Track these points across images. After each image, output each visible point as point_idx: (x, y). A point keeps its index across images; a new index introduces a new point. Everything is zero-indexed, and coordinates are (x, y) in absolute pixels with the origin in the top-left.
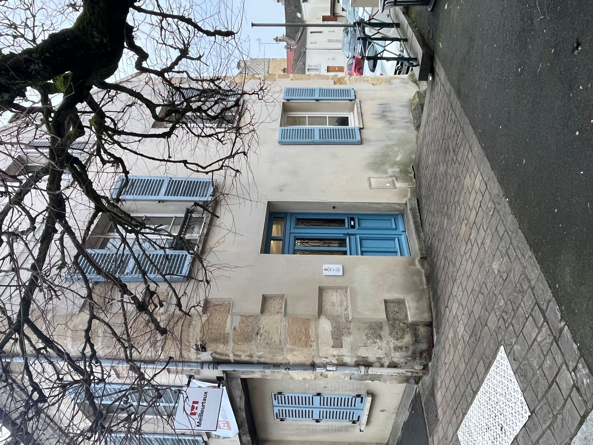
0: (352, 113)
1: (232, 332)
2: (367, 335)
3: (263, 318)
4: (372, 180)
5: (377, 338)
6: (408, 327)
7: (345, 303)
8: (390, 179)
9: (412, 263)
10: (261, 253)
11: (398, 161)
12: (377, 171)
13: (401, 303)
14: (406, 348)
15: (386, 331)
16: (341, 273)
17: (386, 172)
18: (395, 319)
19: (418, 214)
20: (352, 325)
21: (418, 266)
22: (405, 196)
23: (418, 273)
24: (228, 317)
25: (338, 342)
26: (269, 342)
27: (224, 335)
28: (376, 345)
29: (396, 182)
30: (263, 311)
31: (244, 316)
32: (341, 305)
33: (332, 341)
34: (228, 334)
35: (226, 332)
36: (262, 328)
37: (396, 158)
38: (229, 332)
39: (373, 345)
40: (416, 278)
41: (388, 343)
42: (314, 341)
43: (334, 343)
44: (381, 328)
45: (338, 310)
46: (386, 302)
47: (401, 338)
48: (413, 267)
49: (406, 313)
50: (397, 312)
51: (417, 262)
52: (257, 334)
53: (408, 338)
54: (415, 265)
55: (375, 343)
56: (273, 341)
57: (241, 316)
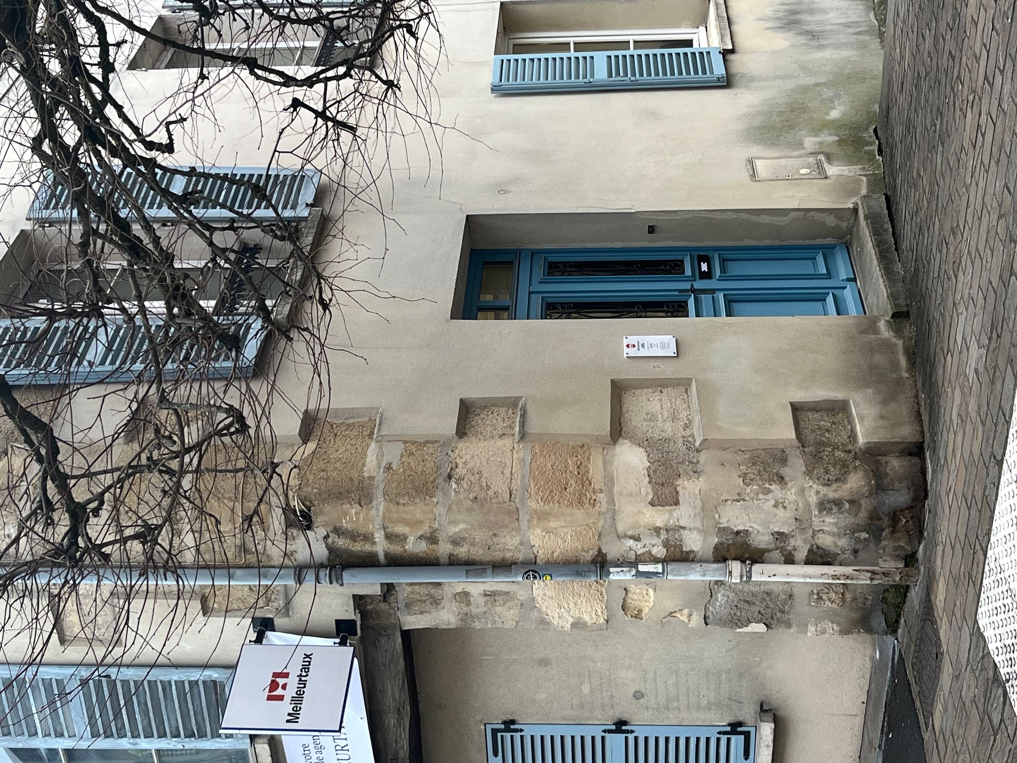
0: (702, 29)
1: (380, 476)
2: (744, 476)
3: (461, 445)
4: (759, 164)
5: (771, 481)
6: (855, 458)
7: (683, 415)
8: (811, 160)
9: (871, 327)
10: (453, 317)
11: (835, 121)
12: (773, 145)
13: (838, 409)
14: (852, 502)
15: (797, 465)
16: (671, 351)
17: (800, 145)
18: (820, 445)
19: (888, 226)
20: (703, 457)
21: (885, 331)
22: (853, 192)
23: (886, 346)
24: (368, 446)
25: (667, 490)
26: (481, 495)
27: (361, 482)
28: (770, 496)
29: (826, 166)
30: (462, 431)
31: (413, 443)
32: (674, 418)
33: (650, 490)
34: (371, 478)
35: (366, 475)
36: (460, 465)
37: (827, 114)
38: (374, 474)
39: (761, 496)
40: (880, 359)
41: (802, 491)
42: (601, 491)
43: (656, 493)
44: (783, 461)
45: (666, 428)
46: (796, 409)
47: (837, 480)
48: (873, 337)
49: (853, 430)
50: (828, 431)
51: (882, 325)
52: (450, 477)
53: (855, 482)
54: (876, 331)
55: (769, 491)
56: (491, 493)
57: (405, 442)
